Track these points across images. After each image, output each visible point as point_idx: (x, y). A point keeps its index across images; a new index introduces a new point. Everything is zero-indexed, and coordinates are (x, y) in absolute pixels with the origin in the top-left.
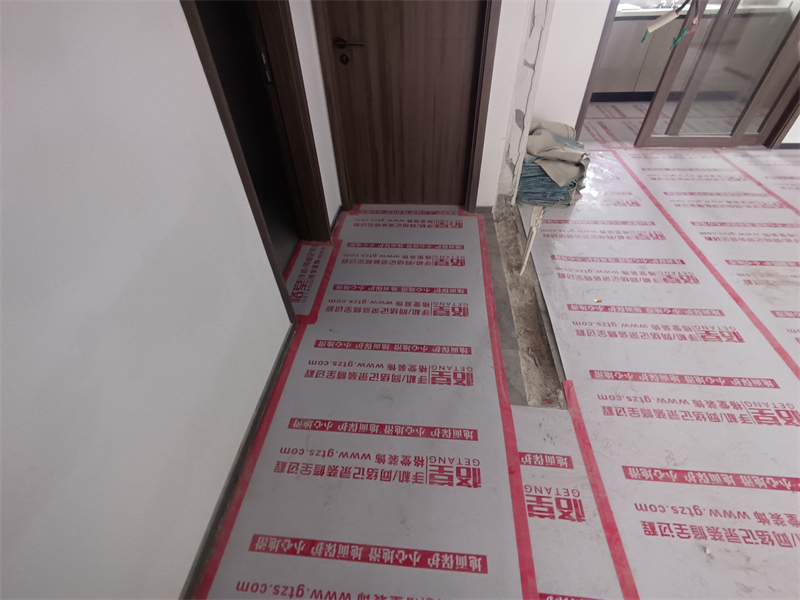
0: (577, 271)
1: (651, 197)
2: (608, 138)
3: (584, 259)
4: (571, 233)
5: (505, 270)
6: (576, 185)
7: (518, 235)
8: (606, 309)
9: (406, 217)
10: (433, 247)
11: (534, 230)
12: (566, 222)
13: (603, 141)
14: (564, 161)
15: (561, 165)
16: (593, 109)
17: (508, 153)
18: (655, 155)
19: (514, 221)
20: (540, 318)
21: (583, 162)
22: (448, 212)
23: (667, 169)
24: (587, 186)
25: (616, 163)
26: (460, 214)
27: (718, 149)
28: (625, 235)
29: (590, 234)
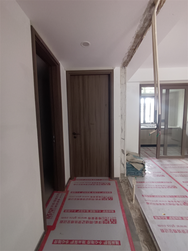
0: (152, 201)
1: (167, 174)
2: (148, 156)
3: (153, 196)
4: (146, 186)
5: (127, 201)
6: (143, 170)
7: (129, 187)
8: (168, 218)
9: (92, 181)
10: (101, 192)
11: (134, 185)
12: (144, 182)
13: (147, 157)
14: (138, 163)
15: (137, 164)
16: (142, 149)
17: (121, 161)
18: (163, 161)
19: (127, 182)
20: (145, 223)
21: (143, 163)
22: (105, 179)
23: (168, 165)
24: (147, 170)
25: (153, 163)
26: (109, 180)
27: (180, 159)
28: (164, 187)
29: (152, 186)
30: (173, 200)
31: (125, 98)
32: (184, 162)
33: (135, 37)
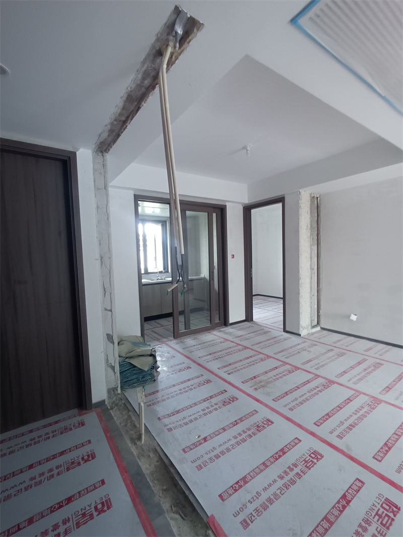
0: (177, 421)
1: (194, 362)
2: (160, 337)
3: (178, 412)
4: (163, 398)
5: (130, 445)
6: (154, 367)
7: (130, 413)
8: (205, 439)
9: (27, 438)
10: (62, 453)
11: (142, 404)
12: (157, 391)
13: (158, 340)
14: (143, 356)
15: (142, 358)
16: (146, 325)
17: (107, 360)
18: (185, 340)
19: (124, 404)
20: (169, 472)
21: (153, 353)
22: (70, 417)
23: (194, 346)
24: (160, 366)
25: (170, 349)
26: (80, 415)
27: (209, 331)
28: (192, 387)
29: (173, 394)
30: (209, 405)
31: (108, 219)
32: (215, 335)
33: (124, 98)
